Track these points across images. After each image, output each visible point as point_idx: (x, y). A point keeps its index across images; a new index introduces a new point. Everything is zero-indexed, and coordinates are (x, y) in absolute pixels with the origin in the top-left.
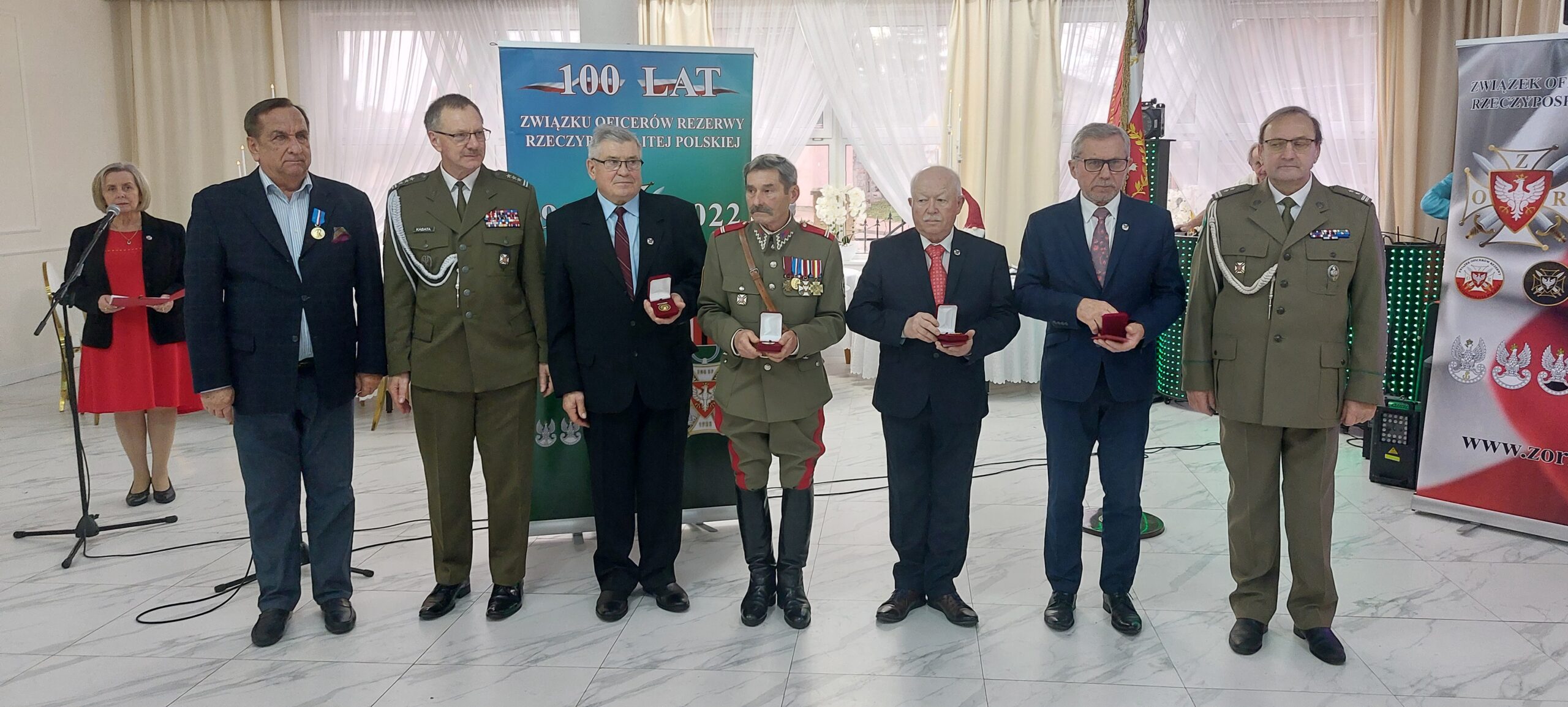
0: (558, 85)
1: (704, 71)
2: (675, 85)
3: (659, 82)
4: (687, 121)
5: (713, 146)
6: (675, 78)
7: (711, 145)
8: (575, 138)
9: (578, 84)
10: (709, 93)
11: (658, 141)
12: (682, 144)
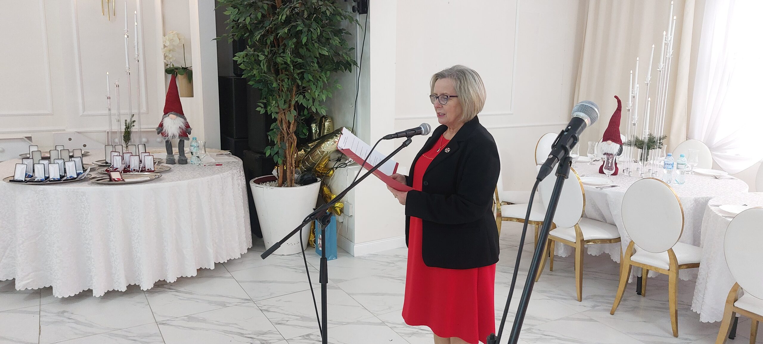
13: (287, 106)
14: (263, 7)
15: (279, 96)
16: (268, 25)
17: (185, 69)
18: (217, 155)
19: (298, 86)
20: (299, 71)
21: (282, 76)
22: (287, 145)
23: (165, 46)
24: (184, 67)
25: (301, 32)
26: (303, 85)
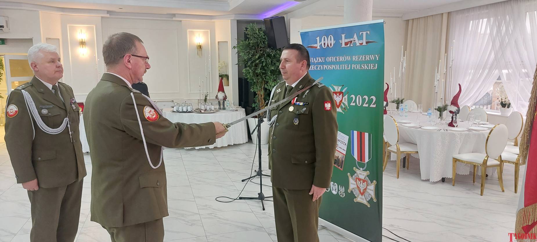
0: (315, 45)
1: (363, 33)
2: (352, 41)
3: (347, 41)
4: (356, 57)
5: (366, 69)
6: (352, 38)
7: (364, 68)
8: (320, 66)
9: (321, 44)
10: (364, 44)
11: (346, 67)
12: (354, 67)
13: (261, 88)
14: (251, 53)
15: (258, 85)
16: (253, 59)
17: (227, 75)
18: (236, 108)
19: (264, 81)
20: (264, 75)
21: (259, 77)
22: (260, 103)
23: (219, 67)
24: (226, 74)
25: (263, 62)
26: (266, 81)
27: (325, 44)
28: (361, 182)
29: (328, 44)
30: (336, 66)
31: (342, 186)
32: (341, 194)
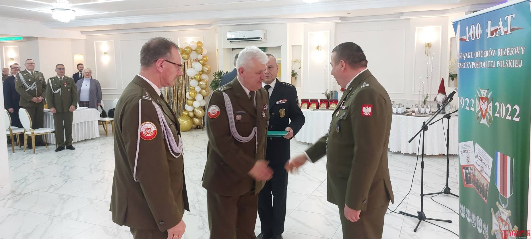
0: (464, 37)
1: (508, 17)
3: (493, 29)
4: (501, 51)
5: (509, 66)
6: (497, 26)
7: (508, 66)
8: (469, 63)
9: (470, 36)
10: (509, 32)
11: (491, 64)
12: (499, 65)
23: (450, 66)
27: (473, 34)
28: (503, 225)
29: (476, 34)
30: (482, 63)
31: (486, 224)
32: (485, 234)
